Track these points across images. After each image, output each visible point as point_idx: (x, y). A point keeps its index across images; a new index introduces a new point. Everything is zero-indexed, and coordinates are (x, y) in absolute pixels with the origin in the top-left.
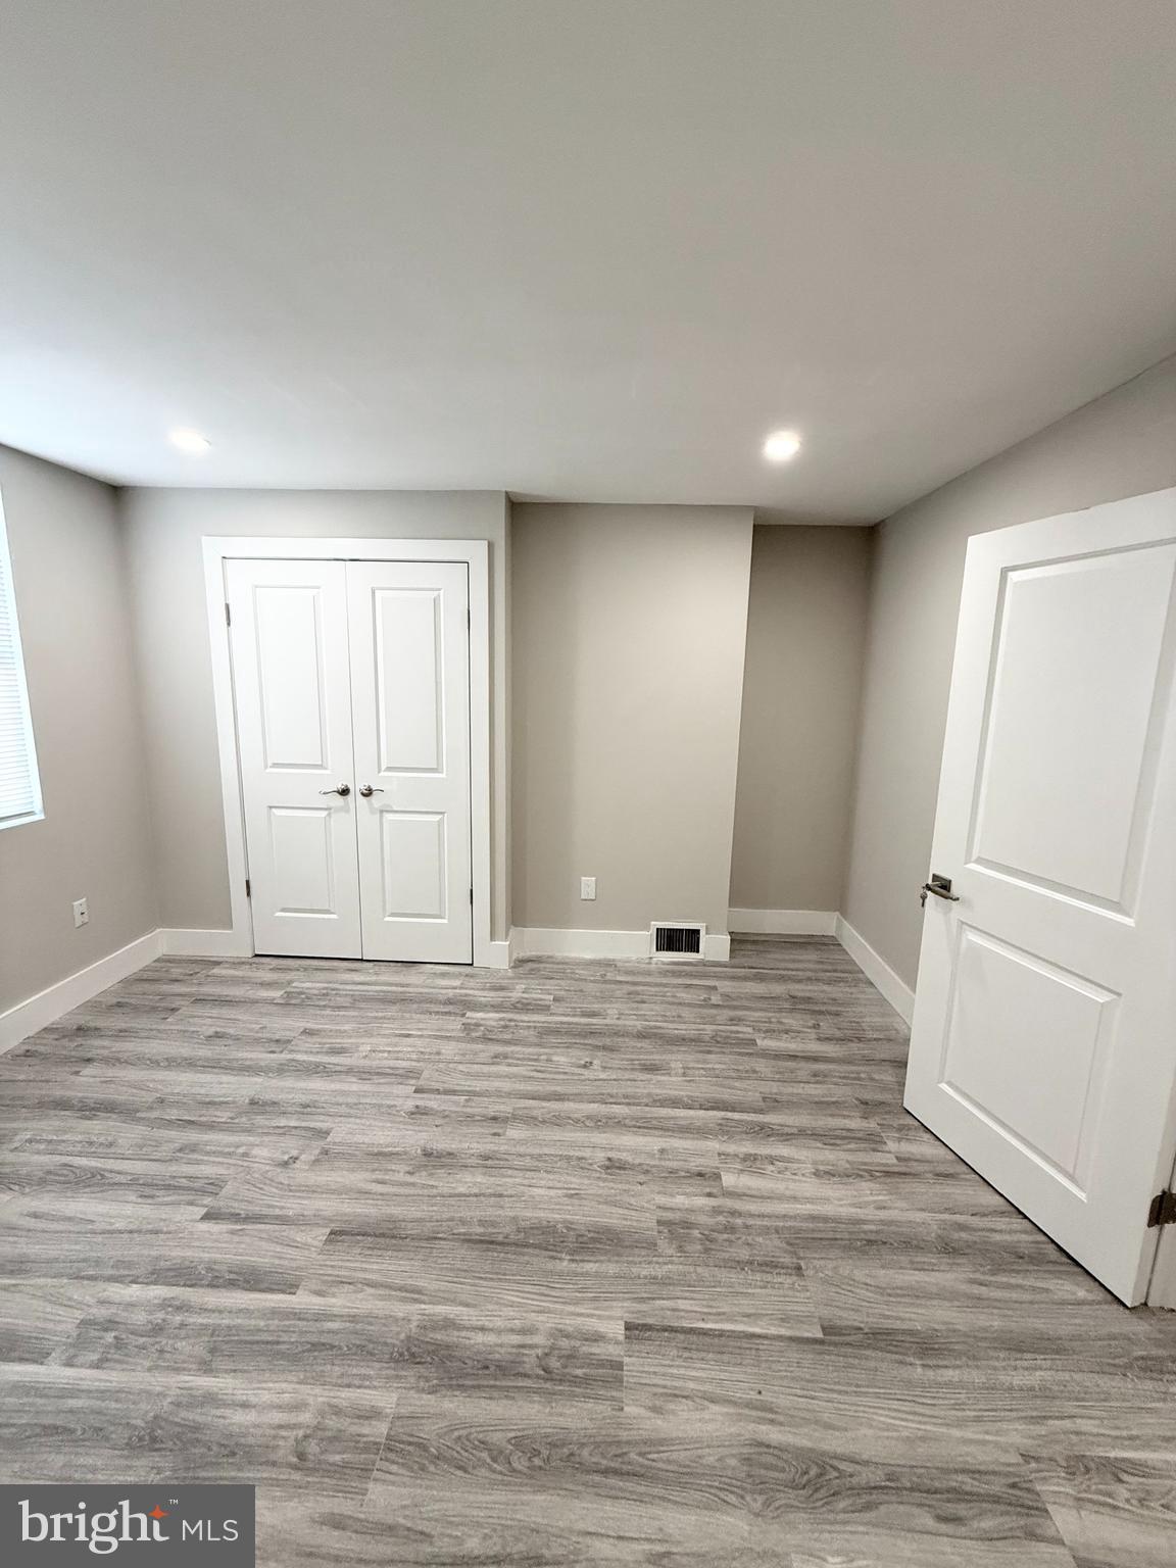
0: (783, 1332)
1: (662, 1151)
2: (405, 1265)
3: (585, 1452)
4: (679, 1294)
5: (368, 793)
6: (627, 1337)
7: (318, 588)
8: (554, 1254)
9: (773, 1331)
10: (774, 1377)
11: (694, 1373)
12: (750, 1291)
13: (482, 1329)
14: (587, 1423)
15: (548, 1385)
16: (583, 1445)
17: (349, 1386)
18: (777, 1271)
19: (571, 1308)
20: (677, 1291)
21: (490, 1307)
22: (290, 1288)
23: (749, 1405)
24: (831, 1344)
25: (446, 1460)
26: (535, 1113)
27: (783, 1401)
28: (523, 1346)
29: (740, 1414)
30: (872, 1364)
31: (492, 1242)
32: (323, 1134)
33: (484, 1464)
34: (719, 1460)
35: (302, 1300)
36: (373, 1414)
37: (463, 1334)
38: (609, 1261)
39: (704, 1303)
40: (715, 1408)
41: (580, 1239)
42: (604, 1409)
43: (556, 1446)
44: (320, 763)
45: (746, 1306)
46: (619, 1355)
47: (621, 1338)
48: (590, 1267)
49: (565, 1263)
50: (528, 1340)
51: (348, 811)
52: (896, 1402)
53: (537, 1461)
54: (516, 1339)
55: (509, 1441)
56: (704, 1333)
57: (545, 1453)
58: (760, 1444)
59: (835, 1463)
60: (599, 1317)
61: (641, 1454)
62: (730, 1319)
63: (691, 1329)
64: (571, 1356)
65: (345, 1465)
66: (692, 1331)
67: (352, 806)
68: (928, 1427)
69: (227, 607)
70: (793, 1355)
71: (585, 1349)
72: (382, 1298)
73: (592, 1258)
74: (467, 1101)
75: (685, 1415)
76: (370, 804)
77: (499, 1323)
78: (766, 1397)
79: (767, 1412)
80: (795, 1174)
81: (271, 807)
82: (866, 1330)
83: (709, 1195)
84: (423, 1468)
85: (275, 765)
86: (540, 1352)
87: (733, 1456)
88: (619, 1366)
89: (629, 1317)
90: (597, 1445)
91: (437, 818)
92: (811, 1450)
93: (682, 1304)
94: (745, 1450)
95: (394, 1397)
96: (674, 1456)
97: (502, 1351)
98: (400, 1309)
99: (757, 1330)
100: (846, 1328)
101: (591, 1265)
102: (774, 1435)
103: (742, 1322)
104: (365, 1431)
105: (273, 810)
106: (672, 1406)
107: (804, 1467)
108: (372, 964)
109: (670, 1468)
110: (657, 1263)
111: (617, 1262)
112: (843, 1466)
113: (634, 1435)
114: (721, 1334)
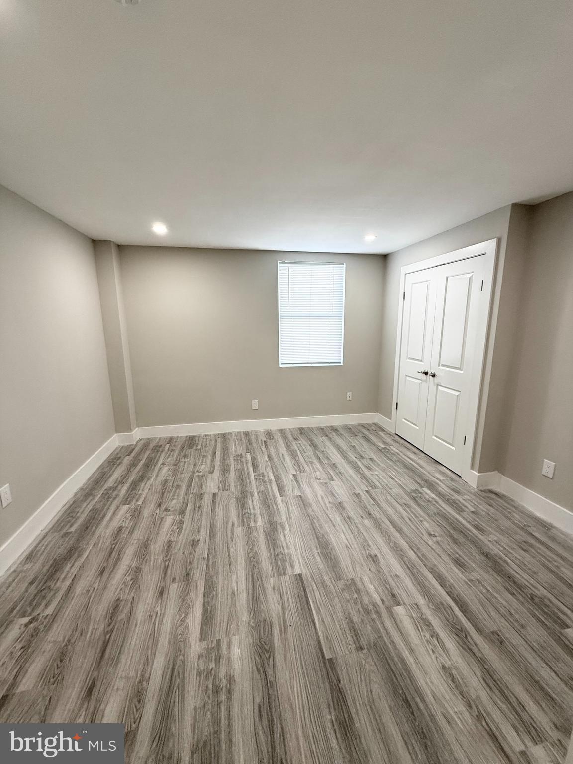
0: (322, 639)
1: (397, 576)
2: (297, 513)
3: (257, 570)
4: (321, 591)
5: (434, 376)
6: (296, 575)
7: (429, 280)
8: (318, 547)
9: (320, 633)
10: (299, 632)
11: (290, 600)
12: (336, 622)
13: (284, 536)
14: (265, 568)
15: (273, 556)
16: (258, 568)
17: (261, 516)
18: (354, 636)
19: (300, 556)
20: (322, 591)
21: (292, 536)
22: (281, 495)
23: (284, 621)
24: (325, 663)
25: (248, 540)
26: (383, 525)
27: (290, 635)
28: (283, 547)
29: (280, 617)
30: (322, 686)
31: (314, 529)
32: (332, 480)
33: (249, 547)
34: (262, 610)
35: (279, 499)
36: (255, 522)
37: (281, 532)
38: (324, 565)
39: (321, 602)
40: (280, 608)
41: (329, 554)
42: (270, 573)
43: (257, 562)
44: (421, 359)
45: (328, 620)
46: (288, 574)
47: (295, 573)
48: (318, 559)
49: (316, 551)
50: (285, 548)
51: (426, 382)
52: (306, 696)
53: (252, 558)
54: (284, 544)
55: (256, 551)
56: (308, 603)
57: (254, 560)
58: (271, 626)
59: (271, 657)
60: (300, 565)
61: (259, 585)
62: (319, 612)
63: (308, 597)
64: (283, 560)
65: (244, 522)
66: (307, 598)
67: (428, 380)
68: (298, 711)
69: (404, 293)
70: (313, 643)
71: (287, 564)
72: (286, 512)
73: (322, 558)
74: (373, 504)
75: (274, 598)
76: (434, 380)
77: (288, 539)
78: (290, 629)
79: (284, 629)
80: (433, 651)
81: (406, 375)
82: (340, 686)
83: (382, 601)
84: (246, 536)
85: (410, 358)
86: (282, 551)
87: (265, 615)
88: (285, 574)
89: (304, 575)
90: (259, 572)
91: (457, 394)
92: (274, 647)
93: (317, 593)
94: (268, 620)
95: (260, 524)
96: (261, 595)
97: (280, 542)
98: (284, 517)
99: (317, 625)
100: (336, 672)
101: (320, 559)
102: (276, 632)
103: (319, 618)
104: (252, 522)
105: (407, 377)
106: (276, 592)
107: (267, 643)
108: (424, 455)
109: (257, 594)
110: (332, 582)
111: (325, 567)
112: (271, 660)
113: (264, 582)
114: (310, 610)
